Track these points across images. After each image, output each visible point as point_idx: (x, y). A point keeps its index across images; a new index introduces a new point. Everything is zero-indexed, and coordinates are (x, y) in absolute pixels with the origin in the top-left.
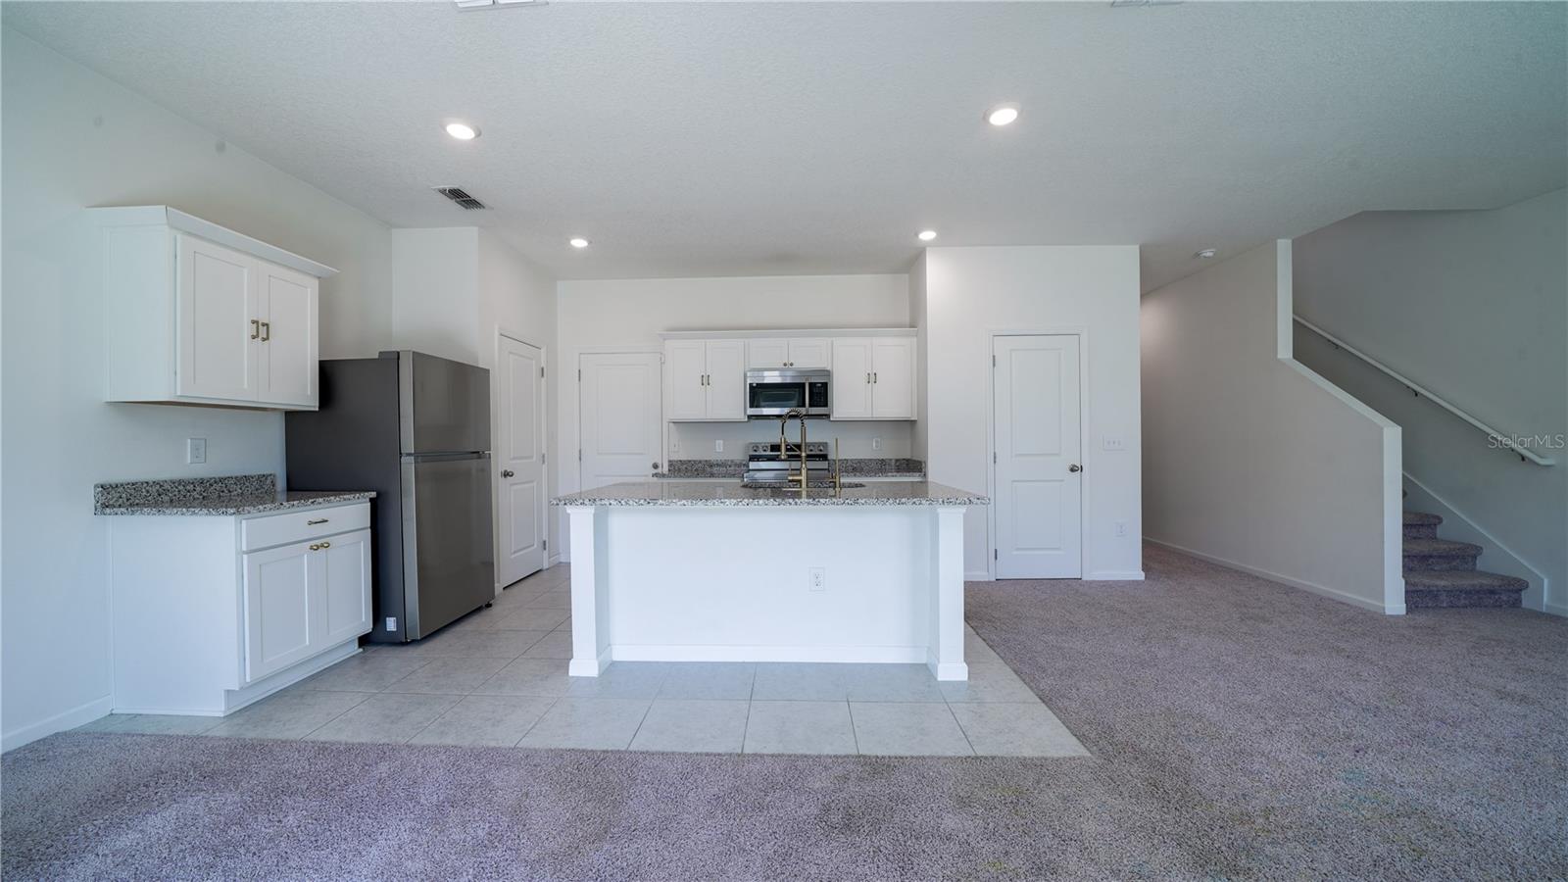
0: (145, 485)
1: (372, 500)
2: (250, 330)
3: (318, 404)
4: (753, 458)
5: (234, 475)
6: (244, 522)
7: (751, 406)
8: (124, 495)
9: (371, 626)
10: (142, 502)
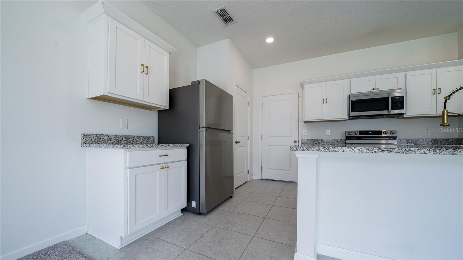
0: (102, 136)
1: (188, 148)
2: (140, 68)
3: (168, 106)
4: (348, 138)
5: (138, 135)
6: (128, 152)
7: (352, 112)
8: (93, 139)
9: (186, 205)
10: (101, 143)
